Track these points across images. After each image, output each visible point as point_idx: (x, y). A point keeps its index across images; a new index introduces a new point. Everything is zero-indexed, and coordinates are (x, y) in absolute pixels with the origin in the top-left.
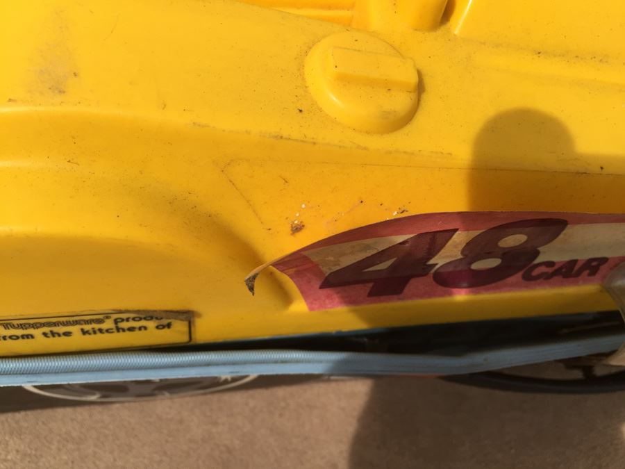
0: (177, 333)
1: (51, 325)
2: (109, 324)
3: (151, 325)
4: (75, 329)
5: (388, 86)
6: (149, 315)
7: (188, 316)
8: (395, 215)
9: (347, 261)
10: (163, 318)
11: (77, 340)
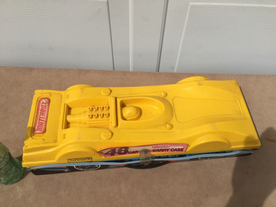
0: (90, 160)
1: (78, 159)
2: (83, 159)
3: (88, 159)
4: (80, 160)
5: (108, 136)
6: (88, 158)
7: (91, 158)
8: (110, 147)
9: (106, 152)
10: (89, 158)
11: (80, 161)
